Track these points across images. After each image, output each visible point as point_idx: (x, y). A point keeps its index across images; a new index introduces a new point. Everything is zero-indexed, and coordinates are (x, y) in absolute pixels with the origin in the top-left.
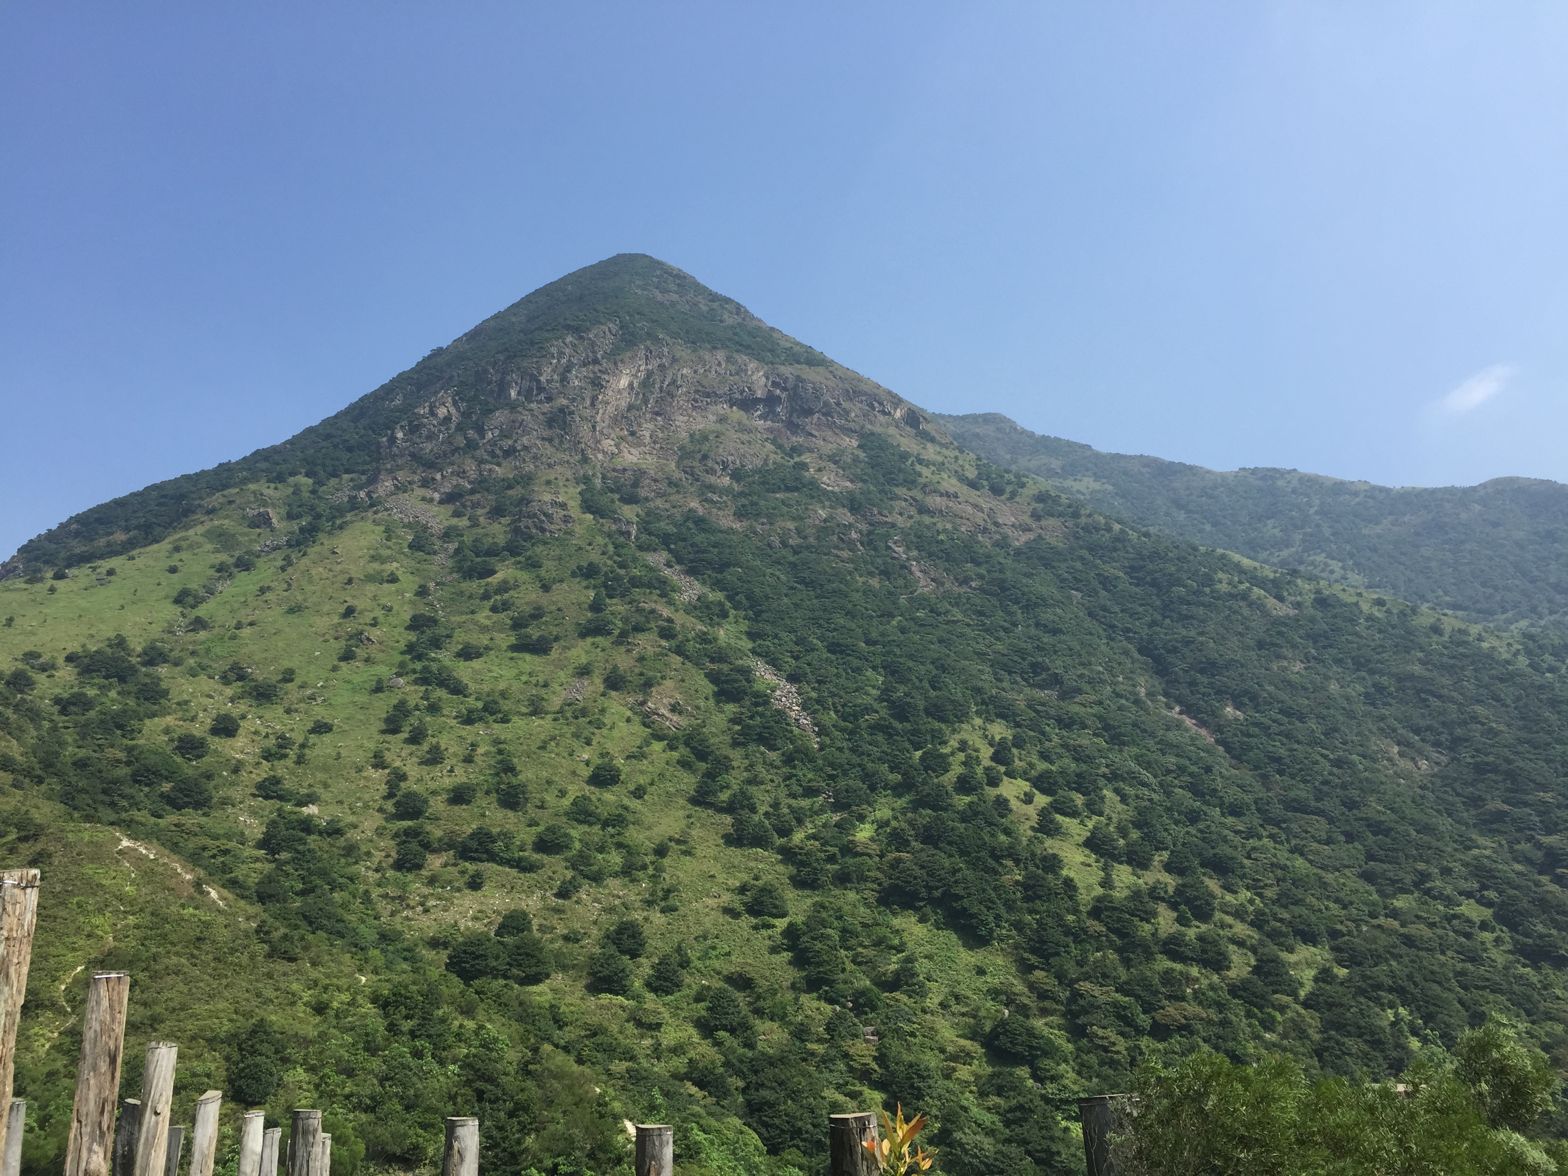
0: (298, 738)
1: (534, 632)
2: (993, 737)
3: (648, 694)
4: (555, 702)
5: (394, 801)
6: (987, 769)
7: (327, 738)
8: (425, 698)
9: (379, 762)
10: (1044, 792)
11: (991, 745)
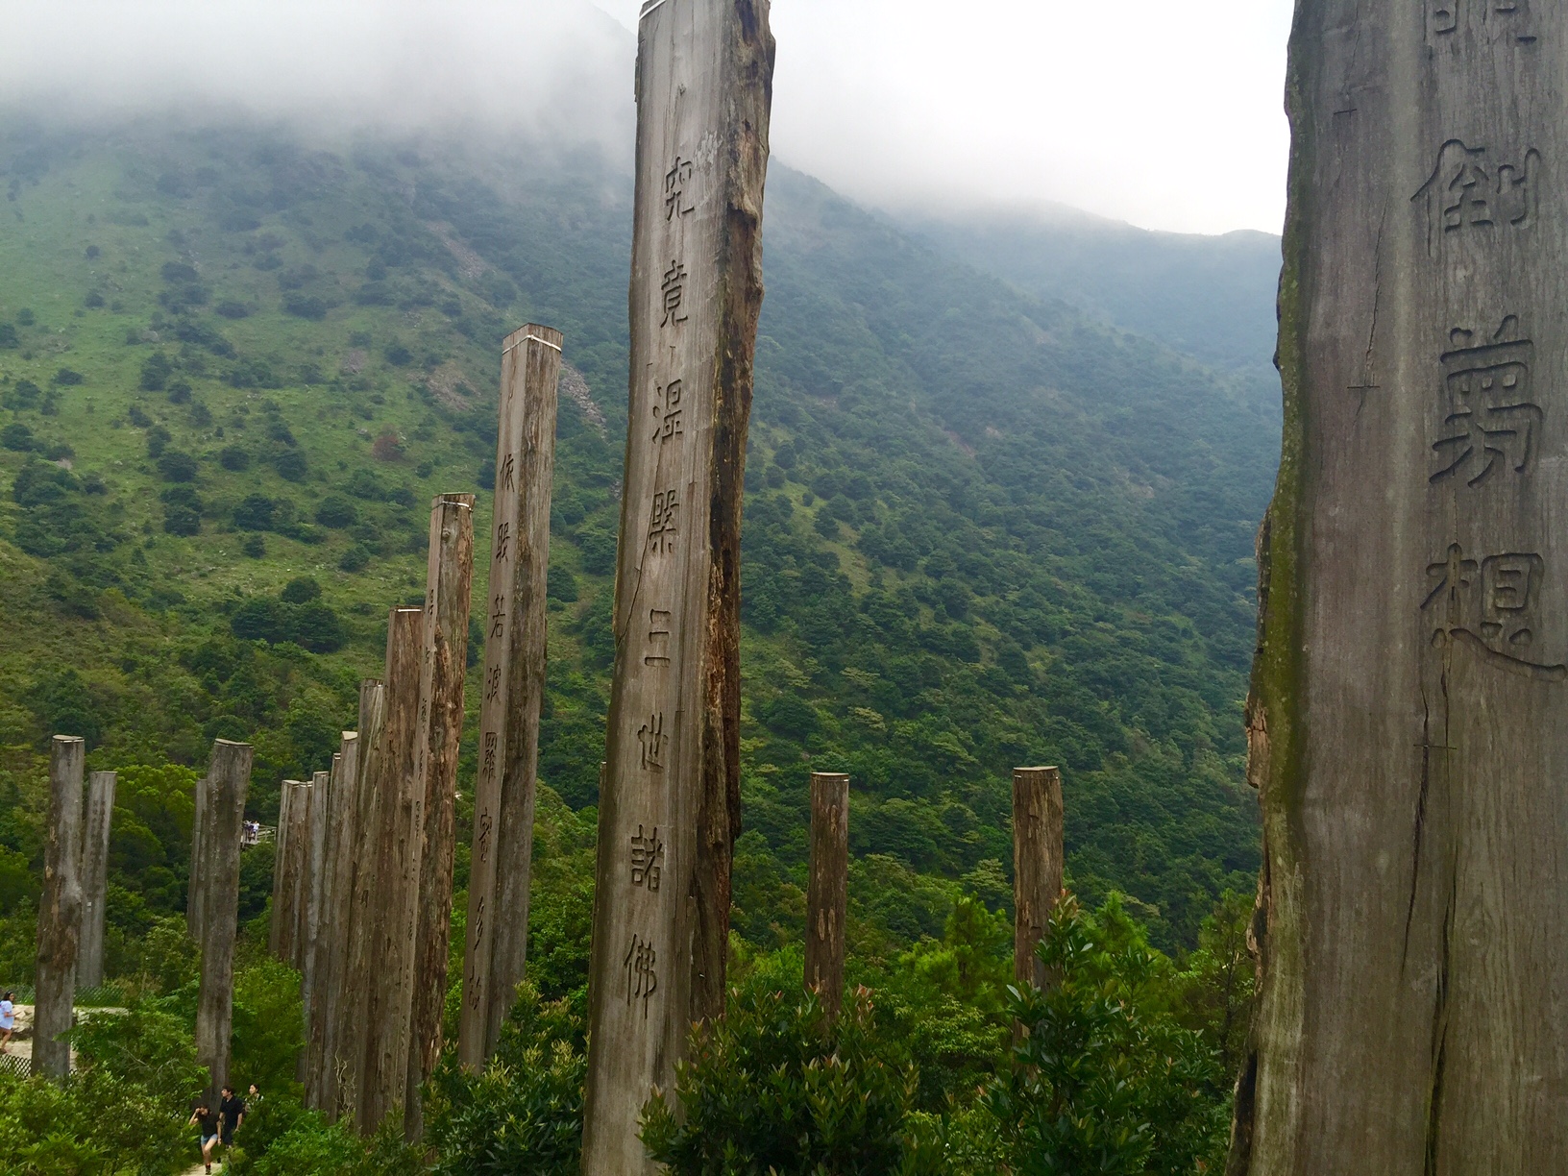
0: (43, 387)
1: (306, 294)
2: (775, 440)
3: (431, 372)
4: (331, 373)
5: (158, 460)
6: (769, 469)
7: (74, 389)
8: (185, 354)
9: (138, 419)
10: (823, 496)
11: (774, 448)
